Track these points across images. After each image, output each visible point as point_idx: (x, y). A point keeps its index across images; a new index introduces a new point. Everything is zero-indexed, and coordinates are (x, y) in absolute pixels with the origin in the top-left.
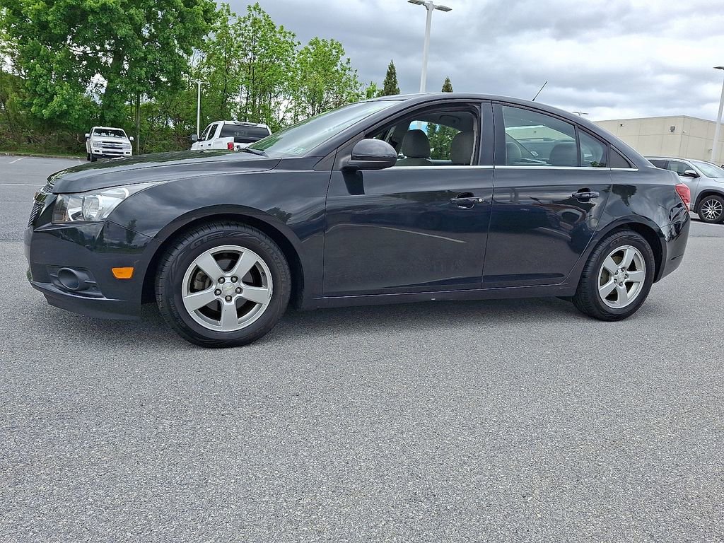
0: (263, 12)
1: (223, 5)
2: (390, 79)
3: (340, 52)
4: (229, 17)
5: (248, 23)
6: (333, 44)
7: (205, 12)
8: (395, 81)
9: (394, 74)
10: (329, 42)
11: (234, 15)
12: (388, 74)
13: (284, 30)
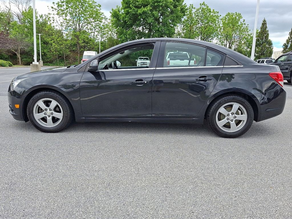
0: (206, 5)
1: (191, 5)
2: (264, 26)
3: (240, 17)
4: (193, 9)
5: (200, 10)
6: (237, 14)
7: (182, 9)
8: (266, 27)
9: (266, 24)
10: (235, 14)
11: (195, 8)
12: (263, 24)
13: (214, 11)
